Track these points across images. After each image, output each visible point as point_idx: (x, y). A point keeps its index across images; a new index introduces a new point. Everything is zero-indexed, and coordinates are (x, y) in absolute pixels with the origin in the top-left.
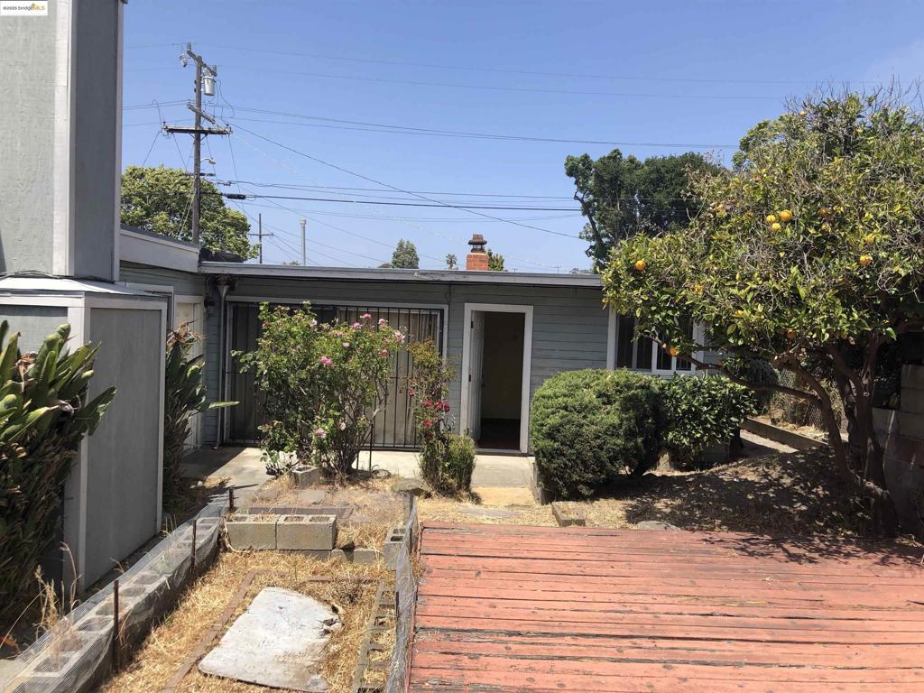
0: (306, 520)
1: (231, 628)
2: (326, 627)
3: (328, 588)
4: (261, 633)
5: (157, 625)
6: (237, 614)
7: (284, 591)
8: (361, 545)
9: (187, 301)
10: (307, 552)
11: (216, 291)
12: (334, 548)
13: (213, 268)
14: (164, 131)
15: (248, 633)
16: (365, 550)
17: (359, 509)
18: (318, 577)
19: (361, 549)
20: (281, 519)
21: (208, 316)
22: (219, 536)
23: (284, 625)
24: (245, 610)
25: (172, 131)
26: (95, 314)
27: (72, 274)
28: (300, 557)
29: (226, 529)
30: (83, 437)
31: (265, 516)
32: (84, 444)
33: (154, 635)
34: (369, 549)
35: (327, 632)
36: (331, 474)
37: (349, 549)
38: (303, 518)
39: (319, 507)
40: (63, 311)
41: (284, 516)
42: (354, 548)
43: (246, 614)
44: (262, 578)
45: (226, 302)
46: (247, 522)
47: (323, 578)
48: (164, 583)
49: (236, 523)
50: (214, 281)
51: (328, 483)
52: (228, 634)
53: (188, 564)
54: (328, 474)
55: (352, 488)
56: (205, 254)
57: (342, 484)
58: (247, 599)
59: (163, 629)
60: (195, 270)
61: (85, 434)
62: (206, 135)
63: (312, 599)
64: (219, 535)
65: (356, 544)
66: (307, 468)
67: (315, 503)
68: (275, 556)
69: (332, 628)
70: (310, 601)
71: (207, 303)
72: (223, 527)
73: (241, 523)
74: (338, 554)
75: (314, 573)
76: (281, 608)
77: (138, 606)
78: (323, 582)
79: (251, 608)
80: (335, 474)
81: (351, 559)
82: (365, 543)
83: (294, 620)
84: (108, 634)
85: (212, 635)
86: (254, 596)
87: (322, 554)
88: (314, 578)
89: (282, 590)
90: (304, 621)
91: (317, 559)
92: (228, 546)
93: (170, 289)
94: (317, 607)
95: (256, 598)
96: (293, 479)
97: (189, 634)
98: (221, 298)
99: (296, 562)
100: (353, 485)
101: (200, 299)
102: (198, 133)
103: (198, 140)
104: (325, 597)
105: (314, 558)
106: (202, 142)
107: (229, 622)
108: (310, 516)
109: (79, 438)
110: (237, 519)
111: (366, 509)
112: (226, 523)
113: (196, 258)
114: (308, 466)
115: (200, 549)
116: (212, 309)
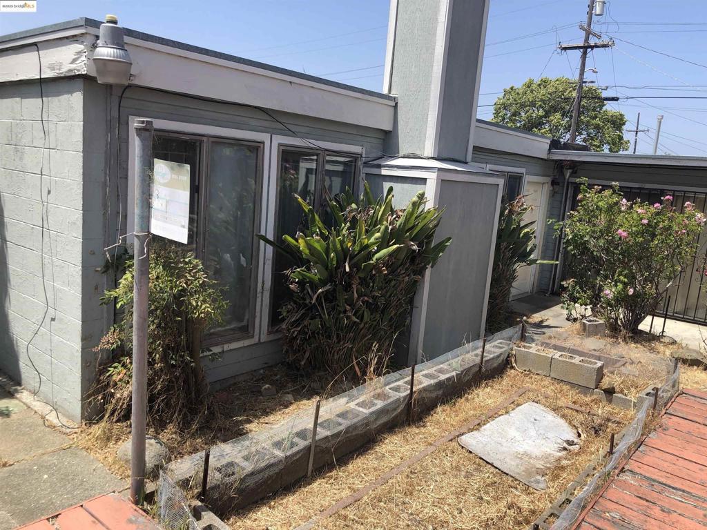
0: (577, 360)
1: (492, 423)
2: (565, 445)
3: (580, 417)
4: (512, 432)
5: (443, 403)
6: (500, 413)
7: (544, 409)
8: (622, 392)
9: (536, 181)
10: (573, 385)
11: (562, 174)
12: (596, 388)
13: (559, 155)
14: (559, 50)
15: (503, 430)
16: (624, 397)
17: (632, 363)
18: (576, 407)
19: (620, 395)
20: (557, 355)
21: (553, 194)
22: (508, 357)
23: (532, 433)
24: (507, 413)
25: (565, 49)
26: (445, 185)
27: (436, 156)
28: (566, 387)
29: (514, 352)
30: (427, 268)
31: (546, 349)
32: (428, 272)
33: (439, 409)
34: (628, 398)
35: (565, 449)
36: (616, 330)
37: (610, 392)
38: (575, 358)
39: (597, 354)
40: (423, 181)
41: (560, 353)
42: (614, 393)
43: (507, 416)
44: (531, 395)
45: (568, 183)
46: (530, 351)
47: (579, 408)
48: (453, 376)
49: (523, 349)
50: (560, 166)
51: (613, 337)
52: (488, 425)
53: (476, 369)
54: (614, 329)
55: (633, 345)
56: (555, 144)
57: (625, 340)
58: (512, 405)
59: (446, 407)
60: (544, 156)
61: (429, 266)
62: (592, 49)
63: (564, 421)
64: (509, 355)
65: (617, 389)
66: (596, 321)
67: (595, 350)
68: (547, 381)
69: (571, 448)
70: (562, 422)
71: (553, 183)
72: (512, 350)
73: (526, 350)
74: (598, 393)
75: (574, 403)
76: (536, 420)
77: (430, 386)
78: (577, 411)
79: (513, 414)
80: (621, 331)
81: (610, 401)
82: (626, 392)
83: (542, 432)
84: (405, 398)
85: (477, 422)
86: (518, 405)
87: (585, 390)
88: (572, 406)
89: (542, 407)
90: (550, 435)
91: (580, 392)
92: (514, 365)
93: (523, 170)
94: (566, 428)
95: (520, 407)
96: (583, 328)
97: (462, 416)
98: (565, 179)
99: (561, 390)
100: (635, 343)
101: (548, 180)
102: (586, 48)
103: (585, 54)
104: (575, 422)
105: (577, 391)
106: (587, 56)
107: (492, 417)
108: (581, 358)
109: (424, 268)
110: (524, 347)
111: (639, 365)
112: (515, 348)
113: (547, 147)
114: (597, 319)
115: (487, 361)
116: (557, 188)
